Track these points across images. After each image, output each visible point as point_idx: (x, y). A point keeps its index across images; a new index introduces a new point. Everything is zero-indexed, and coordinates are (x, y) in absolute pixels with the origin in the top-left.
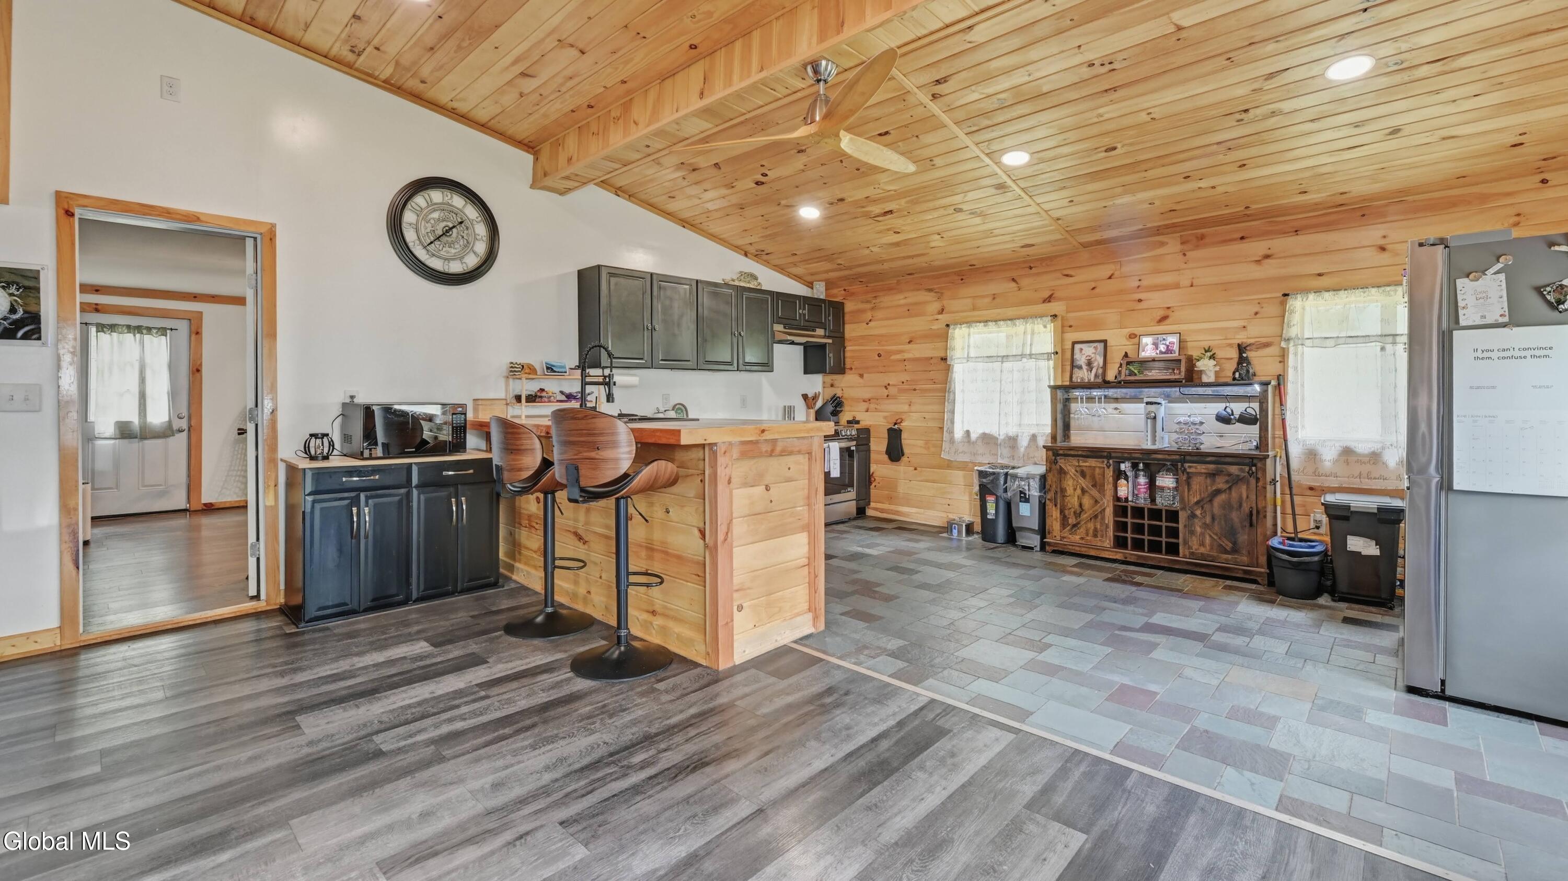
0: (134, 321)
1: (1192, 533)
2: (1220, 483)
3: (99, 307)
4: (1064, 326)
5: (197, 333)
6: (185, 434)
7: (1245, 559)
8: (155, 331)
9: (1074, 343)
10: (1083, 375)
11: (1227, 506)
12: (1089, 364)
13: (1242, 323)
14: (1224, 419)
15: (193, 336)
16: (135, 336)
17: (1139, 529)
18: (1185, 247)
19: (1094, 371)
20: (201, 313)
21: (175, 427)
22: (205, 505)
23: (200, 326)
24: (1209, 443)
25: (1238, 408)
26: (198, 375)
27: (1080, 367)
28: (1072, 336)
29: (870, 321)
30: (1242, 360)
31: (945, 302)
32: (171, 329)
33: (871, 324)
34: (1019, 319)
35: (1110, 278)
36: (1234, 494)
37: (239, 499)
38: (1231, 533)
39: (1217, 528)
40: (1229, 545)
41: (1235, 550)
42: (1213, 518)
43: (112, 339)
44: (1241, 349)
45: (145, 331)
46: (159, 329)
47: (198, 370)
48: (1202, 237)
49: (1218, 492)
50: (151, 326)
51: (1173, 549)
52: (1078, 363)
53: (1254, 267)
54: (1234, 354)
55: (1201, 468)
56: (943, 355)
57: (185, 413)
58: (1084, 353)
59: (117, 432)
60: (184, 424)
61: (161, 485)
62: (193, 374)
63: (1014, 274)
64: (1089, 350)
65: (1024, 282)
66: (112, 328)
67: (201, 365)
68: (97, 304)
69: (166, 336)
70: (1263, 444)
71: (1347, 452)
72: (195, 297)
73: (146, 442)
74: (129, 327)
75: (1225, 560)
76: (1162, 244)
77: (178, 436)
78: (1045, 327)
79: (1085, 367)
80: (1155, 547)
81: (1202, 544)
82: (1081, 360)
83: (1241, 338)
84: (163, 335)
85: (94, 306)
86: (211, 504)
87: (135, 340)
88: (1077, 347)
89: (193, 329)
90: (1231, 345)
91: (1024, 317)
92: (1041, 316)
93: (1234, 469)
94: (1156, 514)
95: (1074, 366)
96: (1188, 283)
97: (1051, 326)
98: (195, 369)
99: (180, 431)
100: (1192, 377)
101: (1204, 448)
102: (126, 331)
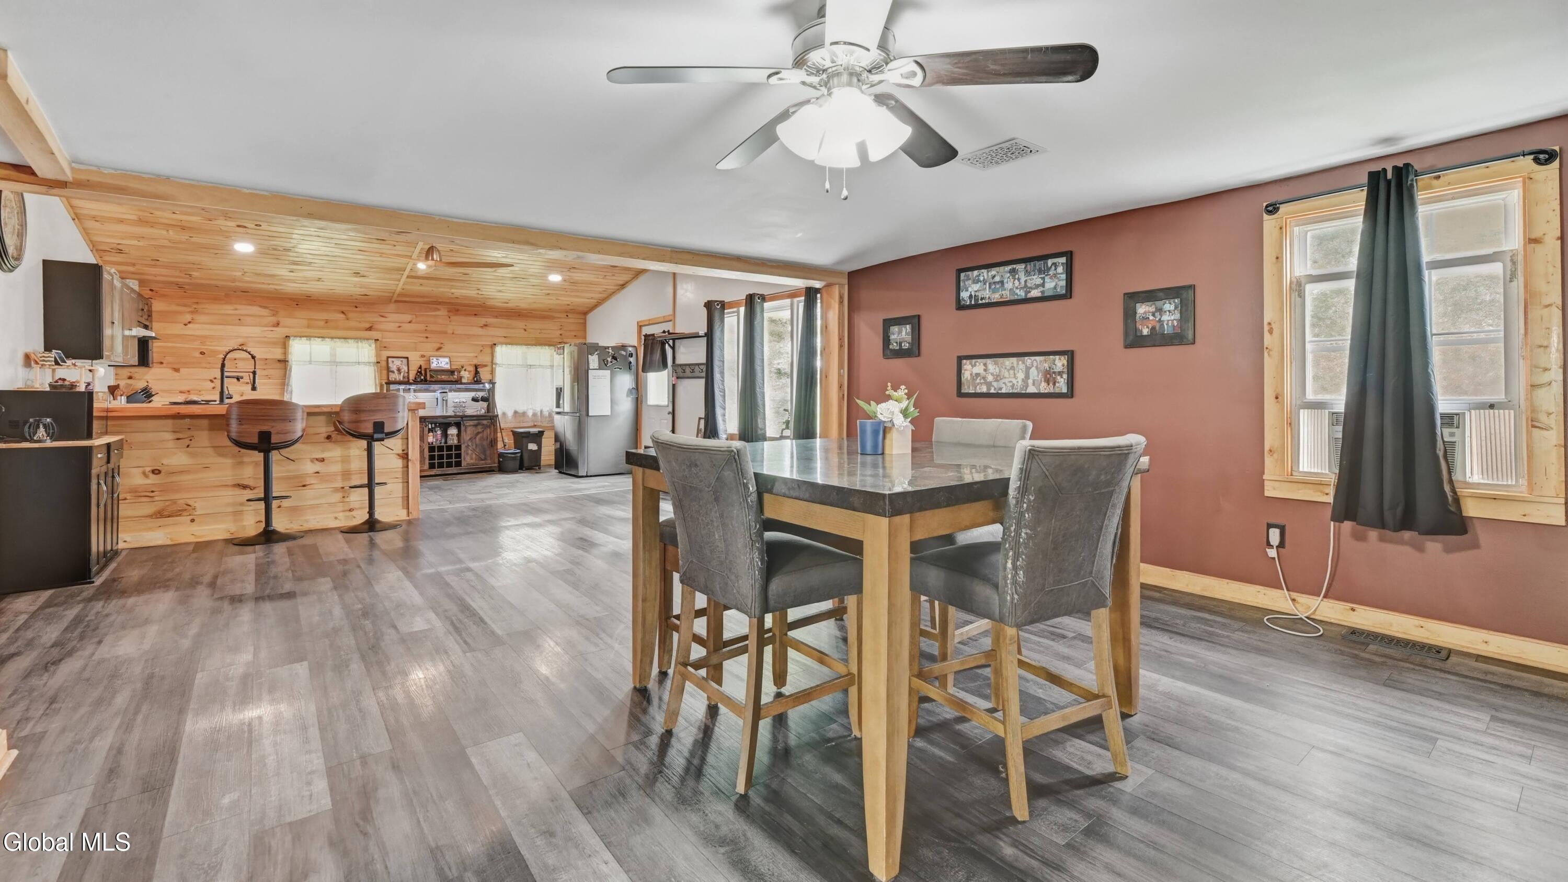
1: (467, 454)
2: (480, 429)
4: (381, 345)
7: (489, 461)
9: (388, 358)
10: (395, 376)
11: (482, 439)
12: (399, 370)
13: (475, 355)
14: (475, 400)
17: (441, 457)
18: (450, 314)
19: (402, 374)
24: (470, 412)
25: (480, 394)
27: (393, 372)
28: (386, 353)
29: (190, 322)
30: (477, 372)
31: (280, 319)
33: (190, 326)
34: (351, 339)
35: (410, 322)
36: (485, 433)
38: (484, 452)
39: (478, 450)
40: (483, 457)
41: (485, 459)
42: (476, 445)
44: (476, 367)
48: (458, 310)
49: (478, 433)
51: (458, 464)
52: (392, 369)
53: (480, 329)
54: (472, 369)
55: (472, 423)
56: (281, 357)
58: (395, 364)
63: (343, 309)
64: (398, 362)
65: (351, 315)
70: (488, 409)
71: (516, 412)
75: (482, 464)
76: (439, 310)
78: (370, 346)
79: (396, 372)
80: (449, 465)
81: (472, 459)
82: (393, 367)
83: (475, 362)
88: (390, 360)
90: (471, 365)
91: (356, 339)
92: (368, 339)
93: (485, 422)
94: (449, 448)
95: (388, 370)
96: (451, 332)
97: (373, 346)
100: (458, 381)
101: (466, 414)
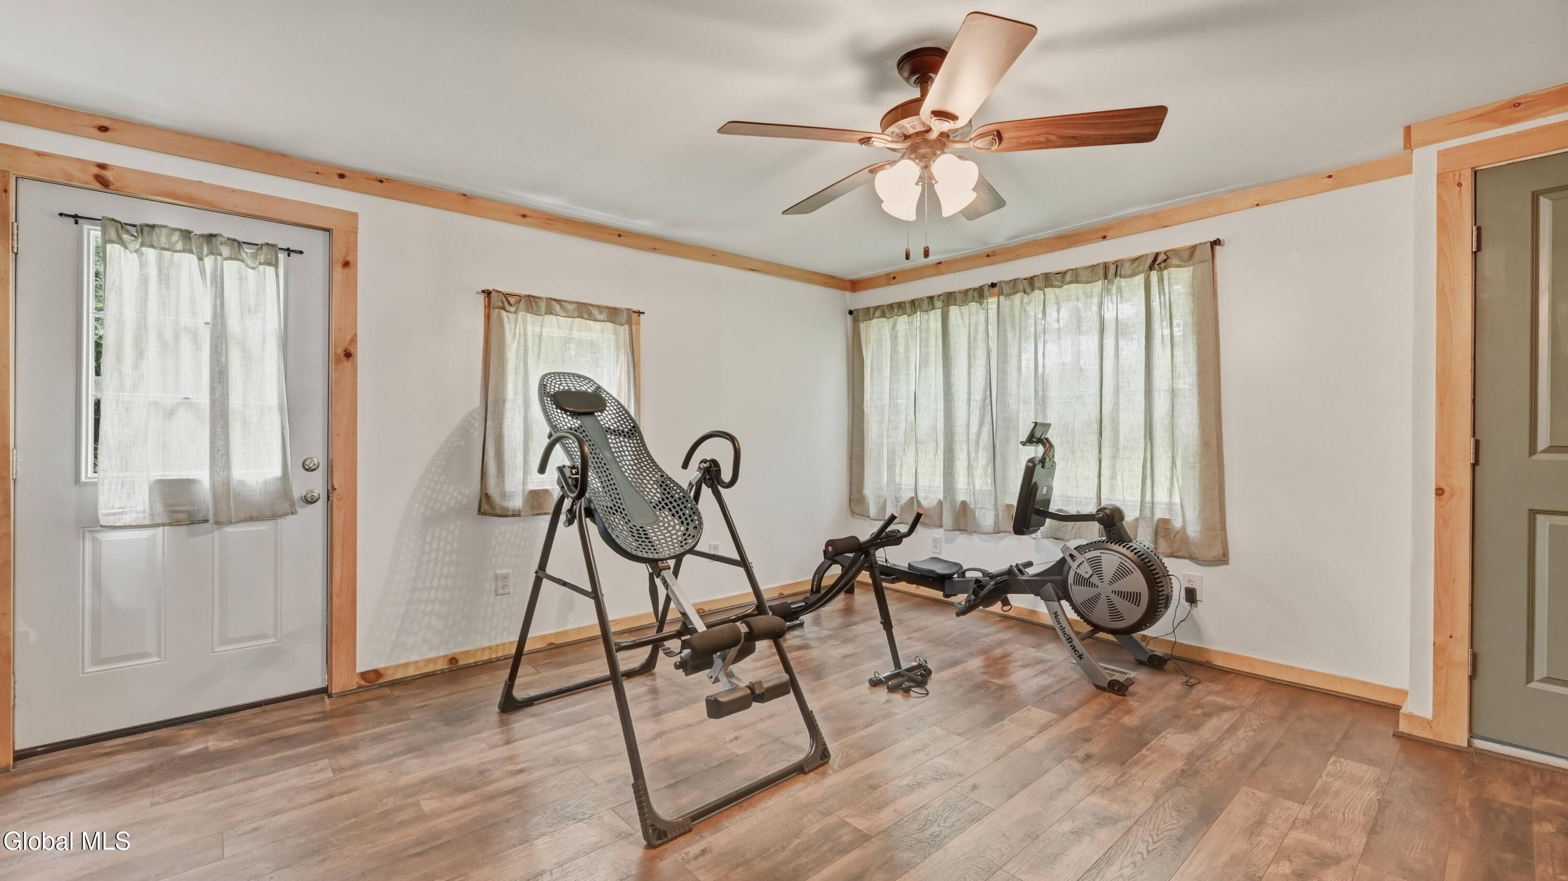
0: (201, 223)
3: (108, 174)
5: (346, 264)
6: (320, 506)
8: (249, 250)
15: (338, 272)
16: (200, 259)
20: (355, 216)
21: (298, 492)
22: (363, 675)
23: (352, 247)
26: (347, 364)
32: (289, 251)
37: (432, 655)
43: (143, 265)
45: (226, 251)
46: (259, 247)
47: (348, 355)
50: (241, 239)
57: (318, 456)
59: (159, 508)
60: (316, 483)
61: (262, 636)
62: (338, 361)
66: (145, 231)
67: (353, 340)
68: (102, 166)
69: (276, 266)
72: (342, 176)
73: (229, 529)
74: (186, 234)
77: (306, 512)
84: (269, 264)
85: (96, 171)
86: (377, 673)
87: (202, 271)
89: (339, 256)
98: (340, 351)
99: (309, 501)
102: (179, 246)
